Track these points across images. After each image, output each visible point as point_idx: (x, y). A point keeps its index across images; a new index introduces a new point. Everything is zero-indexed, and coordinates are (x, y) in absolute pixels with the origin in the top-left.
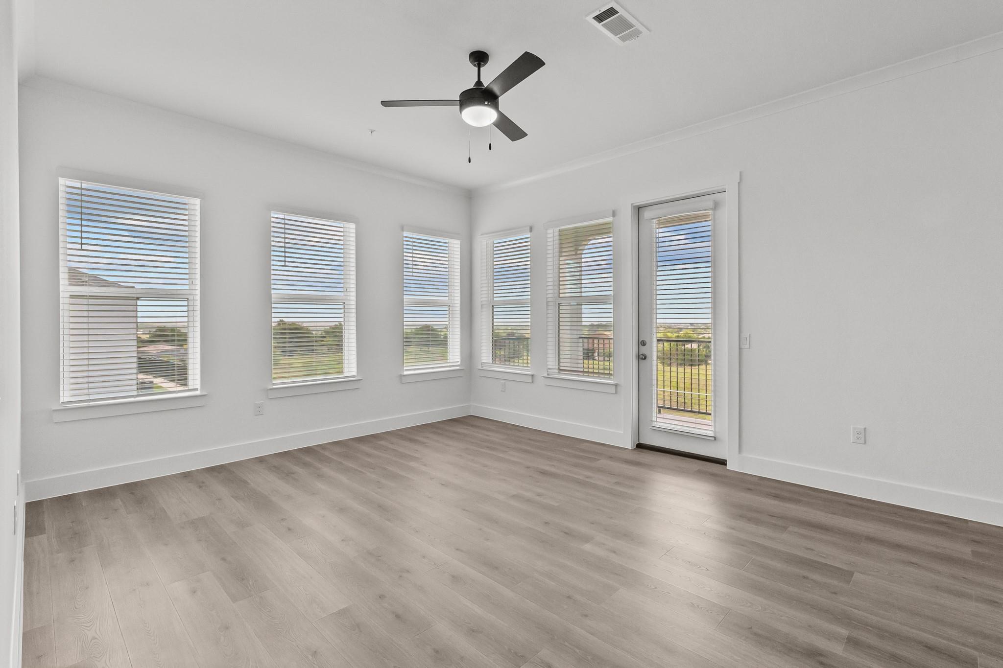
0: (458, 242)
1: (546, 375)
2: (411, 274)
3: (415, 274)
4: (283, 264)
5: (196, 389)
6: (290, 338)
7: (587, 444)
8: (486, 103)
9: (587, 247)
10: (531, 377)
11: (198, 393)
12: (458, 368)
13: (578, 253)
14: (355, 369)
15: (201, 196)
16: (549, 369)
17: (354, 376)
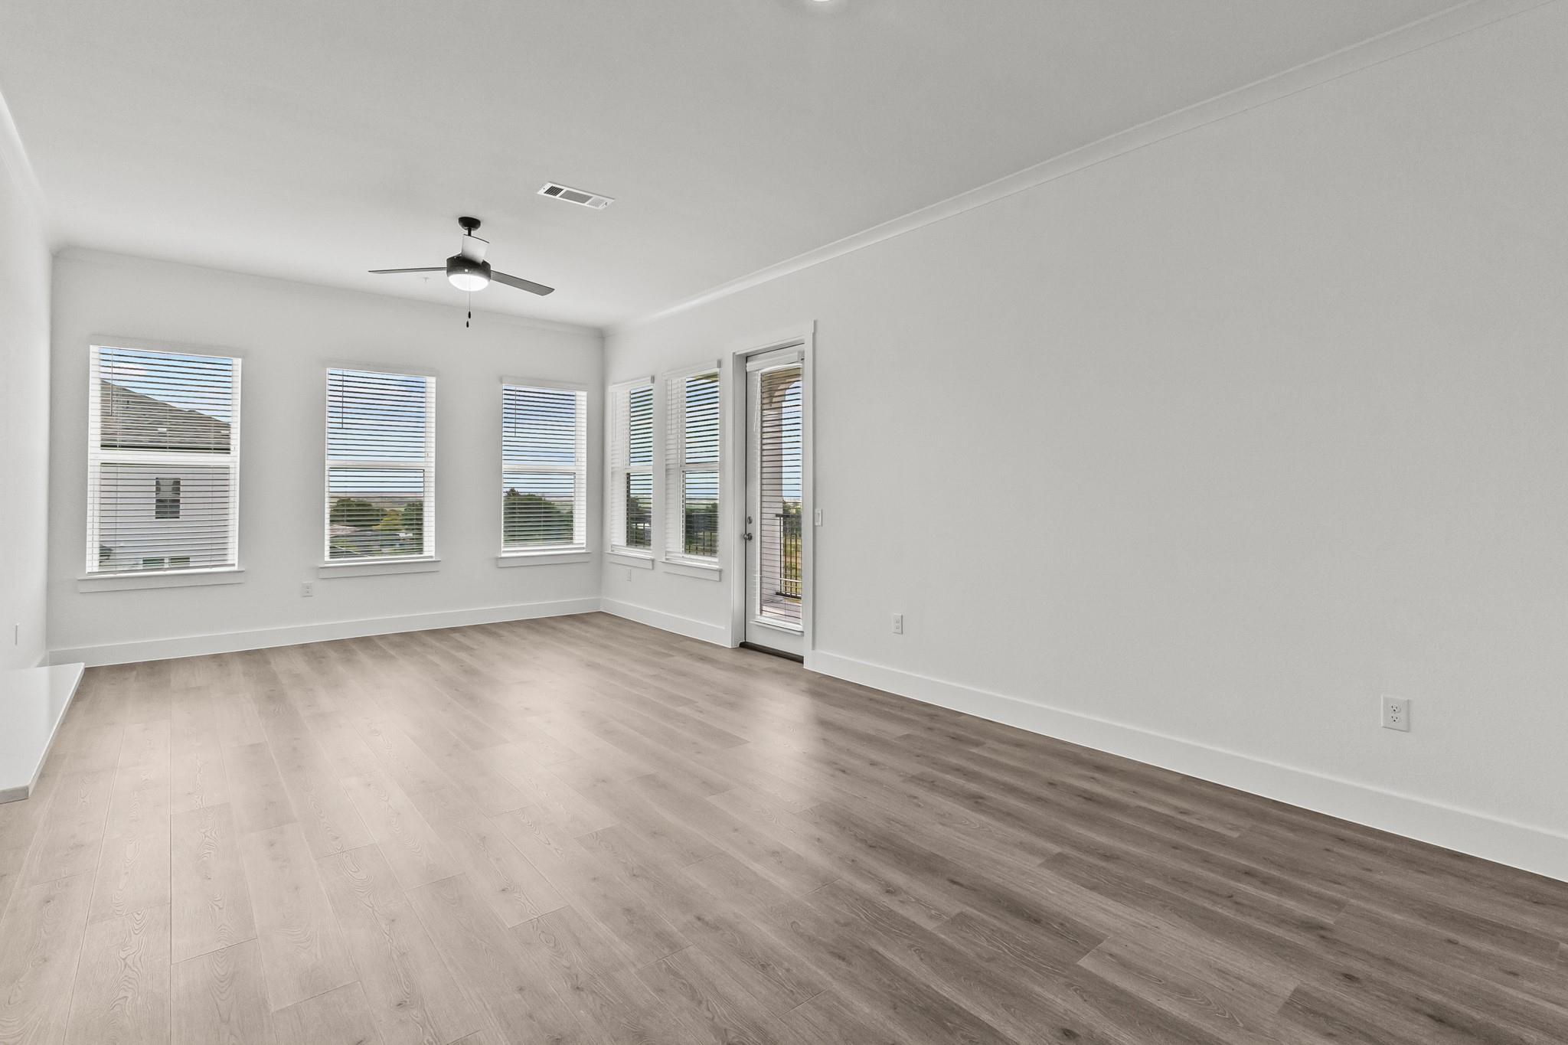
0: (584, 394)
1: (664, 560)
2: (513, 434)
3: (517, 435)
4: (340, 426)
5: (233, 565)
6: (348, 516)
7: (688, 642)
8: (466, 270)
9: (788, 392)
10: (651, 562)
11: (235, 568)
12: (583, 551)
13: (774, 401)
14: (433, 549)
15: (244, 355)
16: (669, 552)
17: (432, 557)
